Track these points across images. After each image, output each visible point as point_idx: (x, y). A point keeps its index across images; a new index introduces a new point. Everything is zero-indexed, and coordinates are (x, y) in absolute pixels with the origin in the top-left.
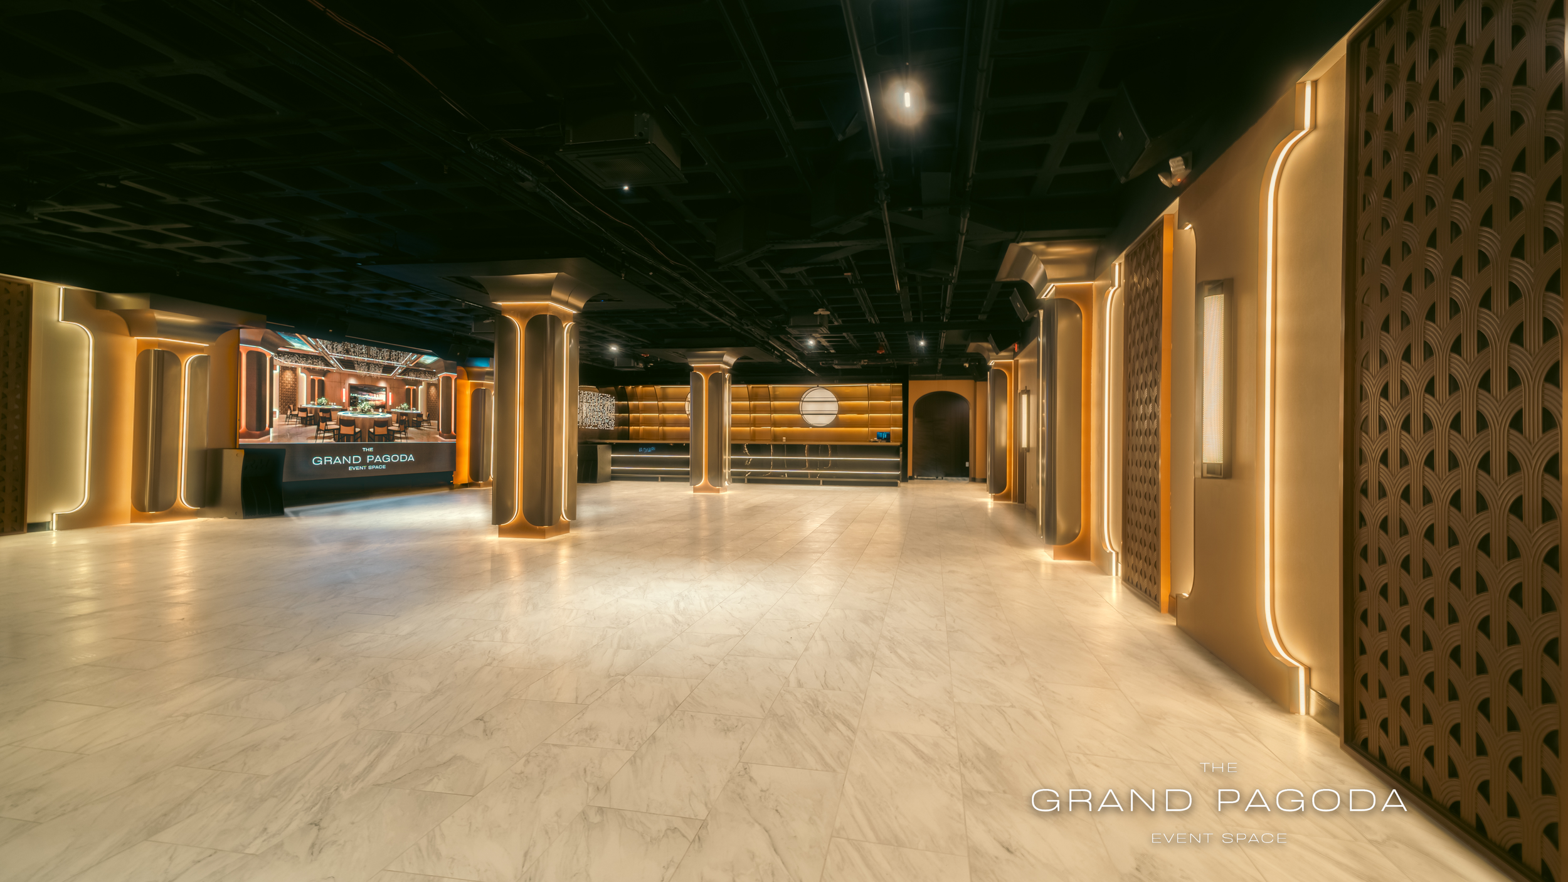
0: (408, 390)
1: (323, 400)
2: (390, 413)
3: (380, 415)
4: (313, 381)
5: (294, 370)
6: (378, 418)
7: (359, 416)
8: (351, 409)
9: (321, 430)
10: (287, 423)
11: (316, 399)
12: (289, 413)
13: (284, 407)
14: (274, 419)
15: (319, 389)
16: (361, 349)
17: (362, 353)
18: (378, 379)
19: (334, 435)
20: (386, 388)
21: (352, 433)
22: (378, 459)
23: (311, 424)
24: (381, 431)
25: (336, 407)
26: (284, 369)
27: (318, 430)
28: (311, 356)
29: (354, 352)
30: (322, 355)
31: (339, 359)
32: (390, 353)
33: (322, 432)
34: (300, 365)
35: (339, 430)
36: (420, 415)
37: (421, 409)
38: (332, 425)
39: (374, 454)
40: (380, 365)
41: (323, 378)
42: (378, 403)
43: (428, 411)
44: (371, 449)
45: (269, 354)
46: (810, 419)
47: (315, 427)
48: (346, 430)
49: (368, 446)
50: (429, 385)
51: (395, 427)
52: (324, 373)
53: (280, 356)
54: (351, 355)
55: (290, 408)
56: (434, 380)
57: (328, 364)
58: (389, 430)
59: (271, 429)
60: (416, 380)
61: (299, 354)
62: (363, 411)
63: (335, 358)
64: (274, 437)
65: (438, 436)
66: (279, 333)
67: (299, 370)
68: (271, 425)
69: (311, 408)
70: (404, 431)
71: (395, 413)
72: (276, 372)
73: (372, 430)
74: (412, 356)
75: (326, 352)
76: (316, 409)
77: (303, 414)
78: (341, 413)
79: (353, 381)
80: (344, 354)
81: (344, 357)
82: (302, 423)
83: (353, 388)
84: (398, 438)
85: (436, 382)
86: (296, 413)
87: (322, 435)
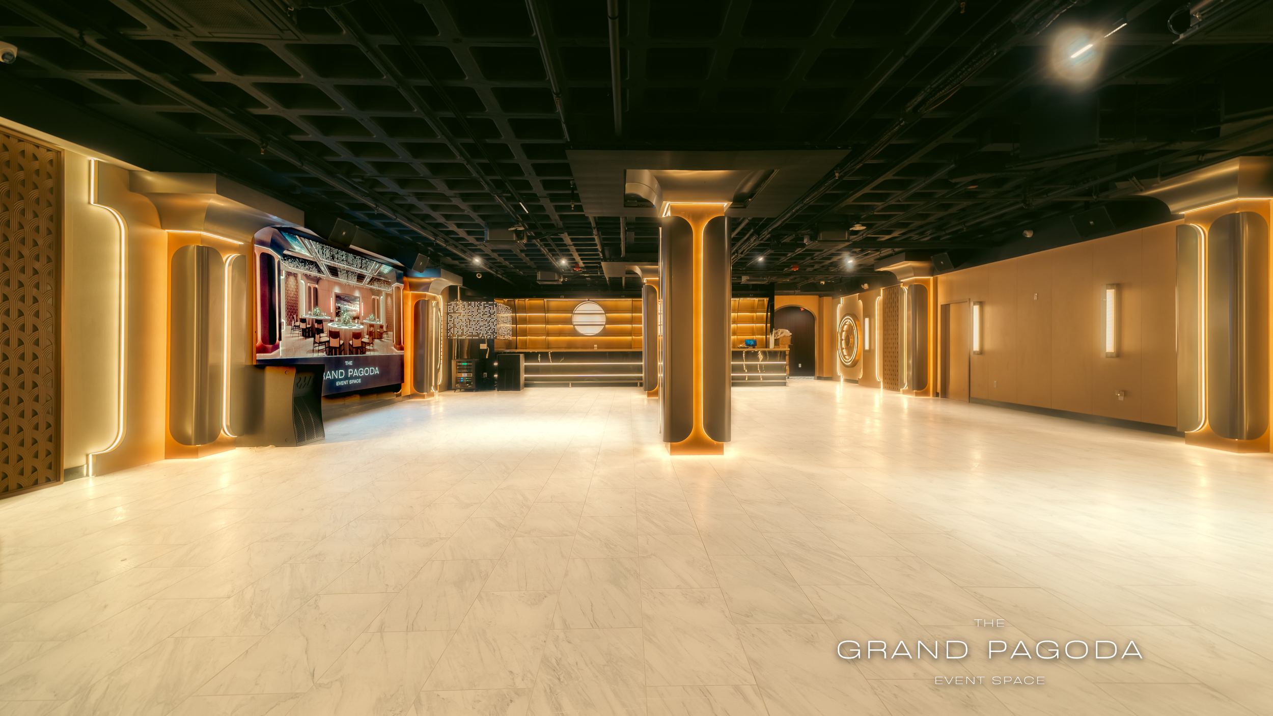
0: (374, 299)
1: (317, 310)
2: (362, 324)
3: (356, 327)
4: (310, 288)
5: (295, 275)
6: (355, 329)
7: (343, 327)
8: (337, 319)
9: (316, 343)
10: (292, 335)
11: (312, 308)
12: (293, 325)
13: (289, 318)
14: (282, 330)
15: (315, 298)
16: (343, 256)
17: (343, 260)
18: (355, 288)
19: (326, 348)
20: (359, 297)
21: (338, 346)
22: (356, 373)
23: (309, 337)
24: (357, 343)
25: (326, 318)
26: (289, 274)
27: (315, 342)
28: (308, 261)
29: (338, 259)
30: (315, 260)
31: (328, 266)
32: (362, 261)
33: (317, 345)
34: (301, 270)
35: (329, 342)
36: (381, 327)
37: (382, 321)
38: (324, 337)
39: (353, 367)
40: (356, 273)
41: (317, 286)
42: (354, 314)
43: (387, 322)
44: (350, 363)
45: (277, 257)
46: (580, 330)
47: (312, 339)
48: (334, 343)
49: (348, 359)
50: (387, 295)
51: (366, 339)
52: (318, 280)
53: (285, 260)
54: (336, 262)
55: (293, 318)
56: (389, 290)
57: (320, 271)
58: (362, 342)
59: (280, 342)
60: (378, 290)
61: (299, 258)
62: (346, 323)
63: (325, 265)
64: (283, 351)
65: (393, 348)
66: (284, 234)
67: (299, 276)
68: (280, 339)
69: (309, 319)
70: (372, 343)
71: (366, 324)
72: (282, 277)
73: (351, 342)
74: (376, 265)
75: (318, 257)
76: (313, 319)
77: (303, 326)
78: (330, 324)
79: (337, 290)
80: (331, 260)
81: (331, 263)
82: (303, 336)
83: (338, 298)
84: (370, 350)
85: (391, 293)
86: (298, 324)
87: (317, 348)
